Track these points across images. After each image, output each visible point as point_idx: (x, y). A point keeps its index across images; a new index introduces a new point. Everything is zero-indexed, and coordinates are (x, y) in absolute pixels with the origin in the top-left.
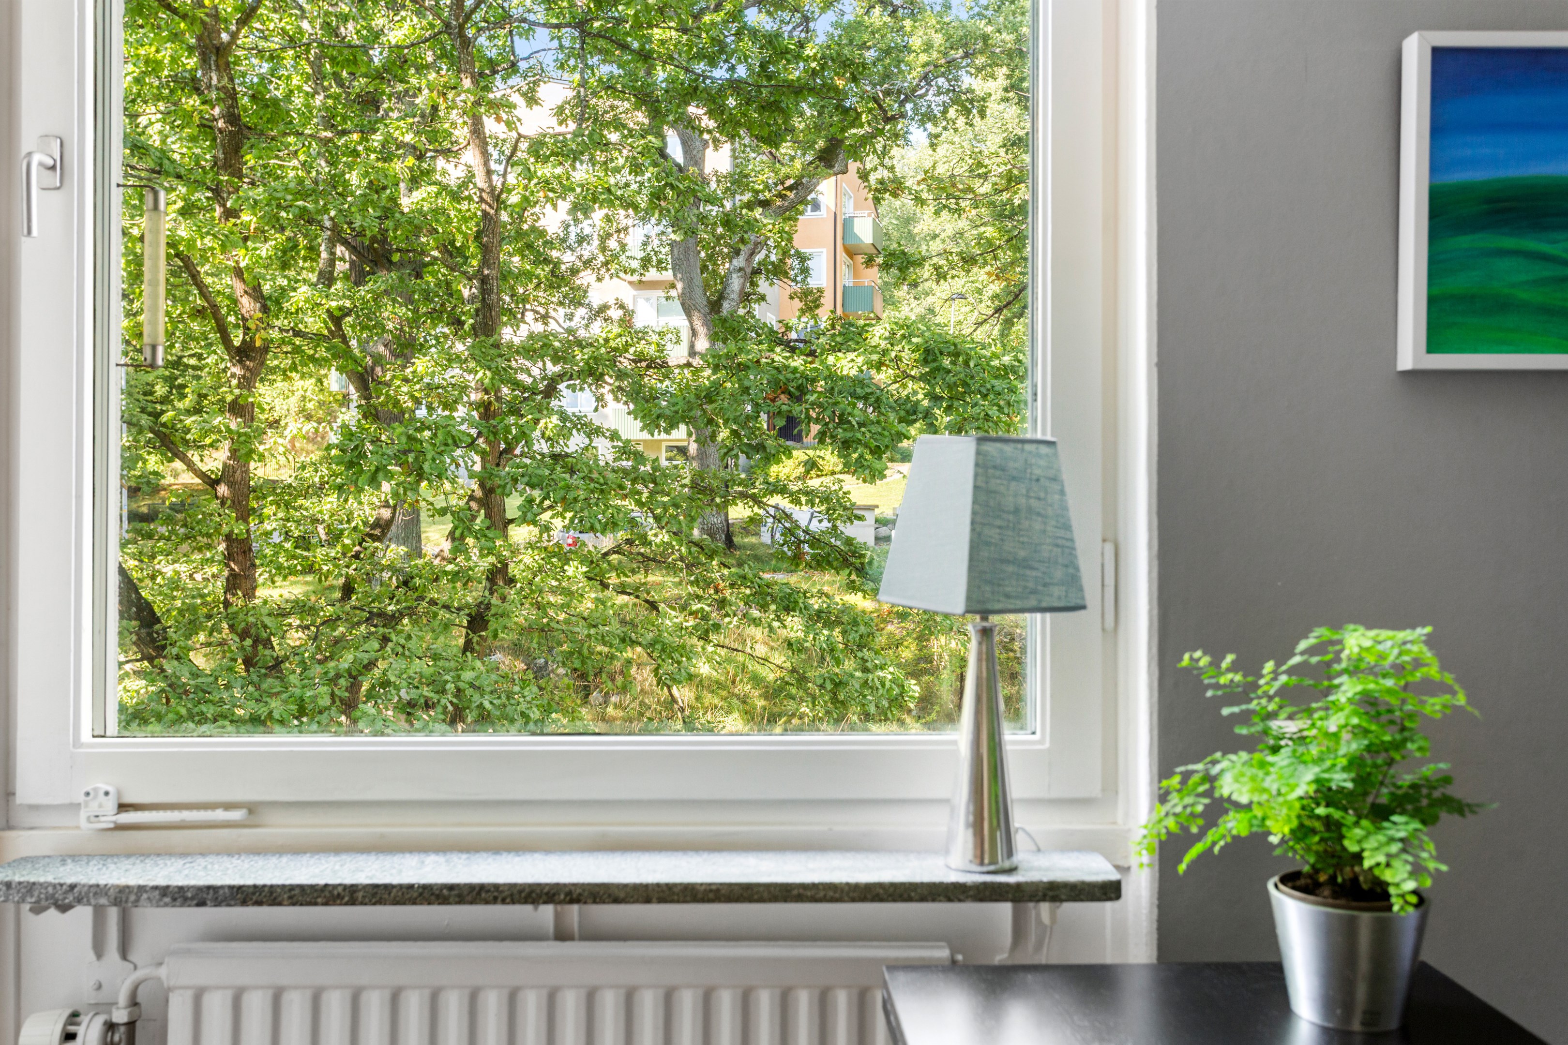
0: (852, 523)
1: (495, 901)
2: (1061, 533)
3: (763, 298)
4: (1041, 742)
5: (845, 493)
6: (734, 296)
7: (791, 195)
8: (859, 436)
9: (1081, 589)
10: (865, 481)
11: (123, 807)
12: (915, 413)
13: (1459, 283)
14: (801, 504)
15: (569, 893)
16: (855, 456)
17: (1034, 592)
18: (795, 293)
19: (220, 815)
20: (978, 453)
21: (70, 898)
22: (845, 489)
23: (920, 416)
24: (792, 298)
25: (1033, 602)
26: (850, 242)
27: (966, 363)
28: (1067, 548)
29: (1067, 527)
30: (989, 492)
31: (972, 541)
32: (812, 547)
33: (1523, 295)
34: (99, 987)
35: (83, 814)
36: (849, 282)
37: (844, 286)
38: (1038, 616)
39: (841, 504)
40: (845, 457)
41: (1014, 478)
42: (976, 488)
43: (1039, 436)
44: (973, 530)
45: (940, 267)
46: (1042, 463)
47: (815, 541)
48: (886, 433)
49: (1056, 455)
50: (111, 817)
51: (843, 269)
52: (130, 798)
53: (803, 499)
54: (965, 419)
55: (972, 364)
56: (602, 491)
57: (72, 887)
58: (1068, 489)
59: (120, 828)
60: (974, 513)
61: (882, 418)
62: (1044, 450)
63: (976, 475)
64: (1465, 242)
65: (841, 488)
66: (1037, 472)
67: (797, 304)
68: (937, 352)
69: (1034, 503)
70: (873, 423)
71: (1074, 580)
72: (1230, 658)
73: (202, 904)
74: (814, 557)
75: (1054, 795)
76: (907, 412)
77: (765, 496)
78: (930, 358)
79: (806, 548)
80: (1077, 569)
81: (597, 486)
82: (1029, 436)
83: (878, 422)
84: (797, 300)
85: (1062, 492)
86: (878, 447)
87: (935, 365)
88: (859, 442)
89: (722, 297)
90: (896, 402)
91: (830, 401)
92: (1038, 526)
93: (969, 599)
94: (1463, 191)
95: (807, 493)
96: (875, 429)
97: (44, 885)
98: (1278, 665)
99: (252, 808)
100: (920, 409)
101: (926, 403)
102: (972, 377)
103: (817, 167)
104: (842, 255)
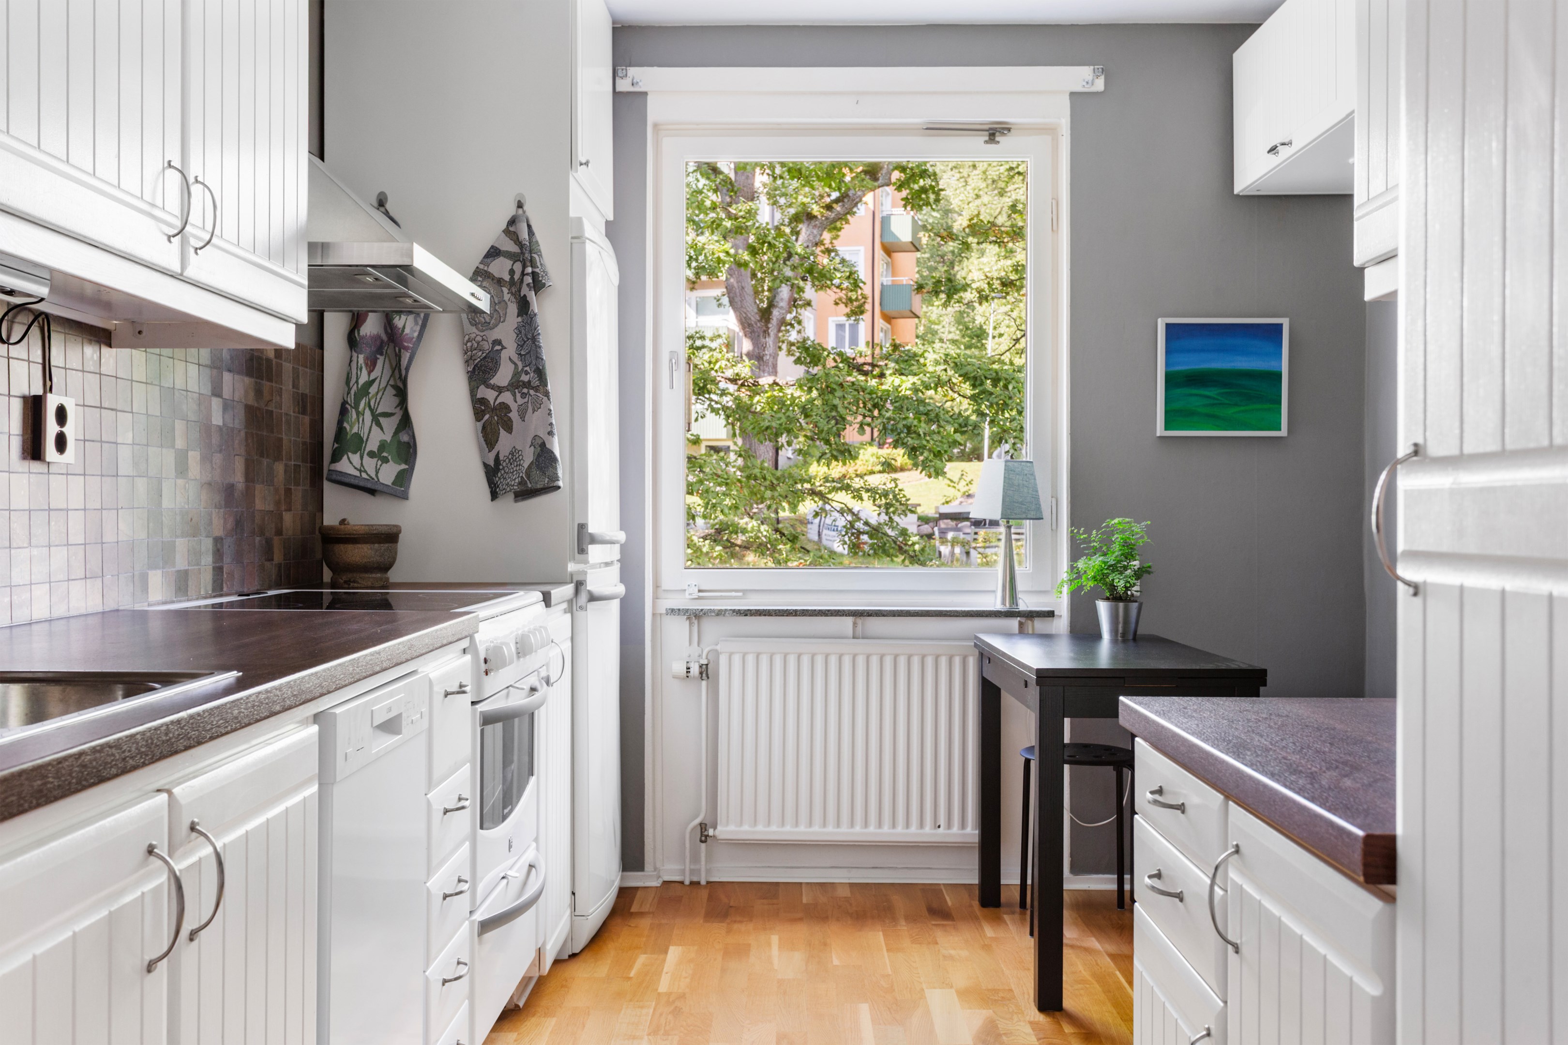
0: (906, 515)
1: (843, 615)
2: (1034, 493)
3: (809, 304)
4: (1029, 570)
5: (900, 490)
6: (783, 304)
7: (838, 208)
8: (925, 443)
9: (1041, 512)
10: (930, 477)
11: (700, 591)
12: (966, 425)
13: (1176, 406)
14: (862, 499)
15: (868, 613)
16: (921, 458)
17: (1025, 513)
18: (840, 299)
19: (734, 594)
20: (1005, 466)
21: (701, 613)
22: (900, 487)
23: (970, 428)
24: (836, 304)
25: (1024, 516)
26: (888, 240)
27: (1006, 387)
28: (1037, 498)
29: (1037, 491)
30: (1009, 479)
31: (1003, 495)
32: (871, 537)
33: (1200, 410)
34: (690, 656)
35: (687, 593)
36: (887, 280)
37: (882, 285)
38: (1028, 521)
39: (897, 500)
40: (913, 459)
41: (1018, 474)
42: (1005, 477)
43: (1028, 460)
44: (1004, 491)
45: (983, 290)
46: (1028, 469)
47: (875, 531)
48: (944, 441)
49: (1033, 466)
50: (696, 594)
51: (880, 266)
52: (702, 588)
53: (865, 496)
54: (1005, 431)
55: (1010, 387)
56: (727, 484)
57: (702, 610)
58: (1037, 478)
59: (700, 598)
60: (1004, 486)
61: (942, 430)
62: (1029, 464)
63: (1005, 473)
64: (1179, 391)
65: (896, 486)
66: (1026, 472)
67: (843, 309)
68: (983, 378)
69: (1025, 482)
70: (935, 433)
71: (1038, 508)
72: (1082, 529)
73: (746, 615)
74: (872, 546)
75: (1034, 589)
76: (960, 425)
77: (830, 492)
78: (978, 383)
79: (865, 538)
80: (1040, 505)
81: (723, 480)
82: (1024, 460)
83: (939, 433)
84: (842, 306)
85: (1035, 479)
86: (939, 451)
87: (981, 388)
88: (924, 447)
89: (771, 305)
90: (951, 416)
91: (901, 416)
92: (1026, 490)
93: (1002, 514)
94: (1178, 373)
95: (868, 490)
96: (936, 437)
97: (692, 610)
98: (1097, 531)
99: (744, 591)
100: (970, 422)
101: (974, 417)
102: (1010, 398)
103: (863, 180)
104: (879, 253)
